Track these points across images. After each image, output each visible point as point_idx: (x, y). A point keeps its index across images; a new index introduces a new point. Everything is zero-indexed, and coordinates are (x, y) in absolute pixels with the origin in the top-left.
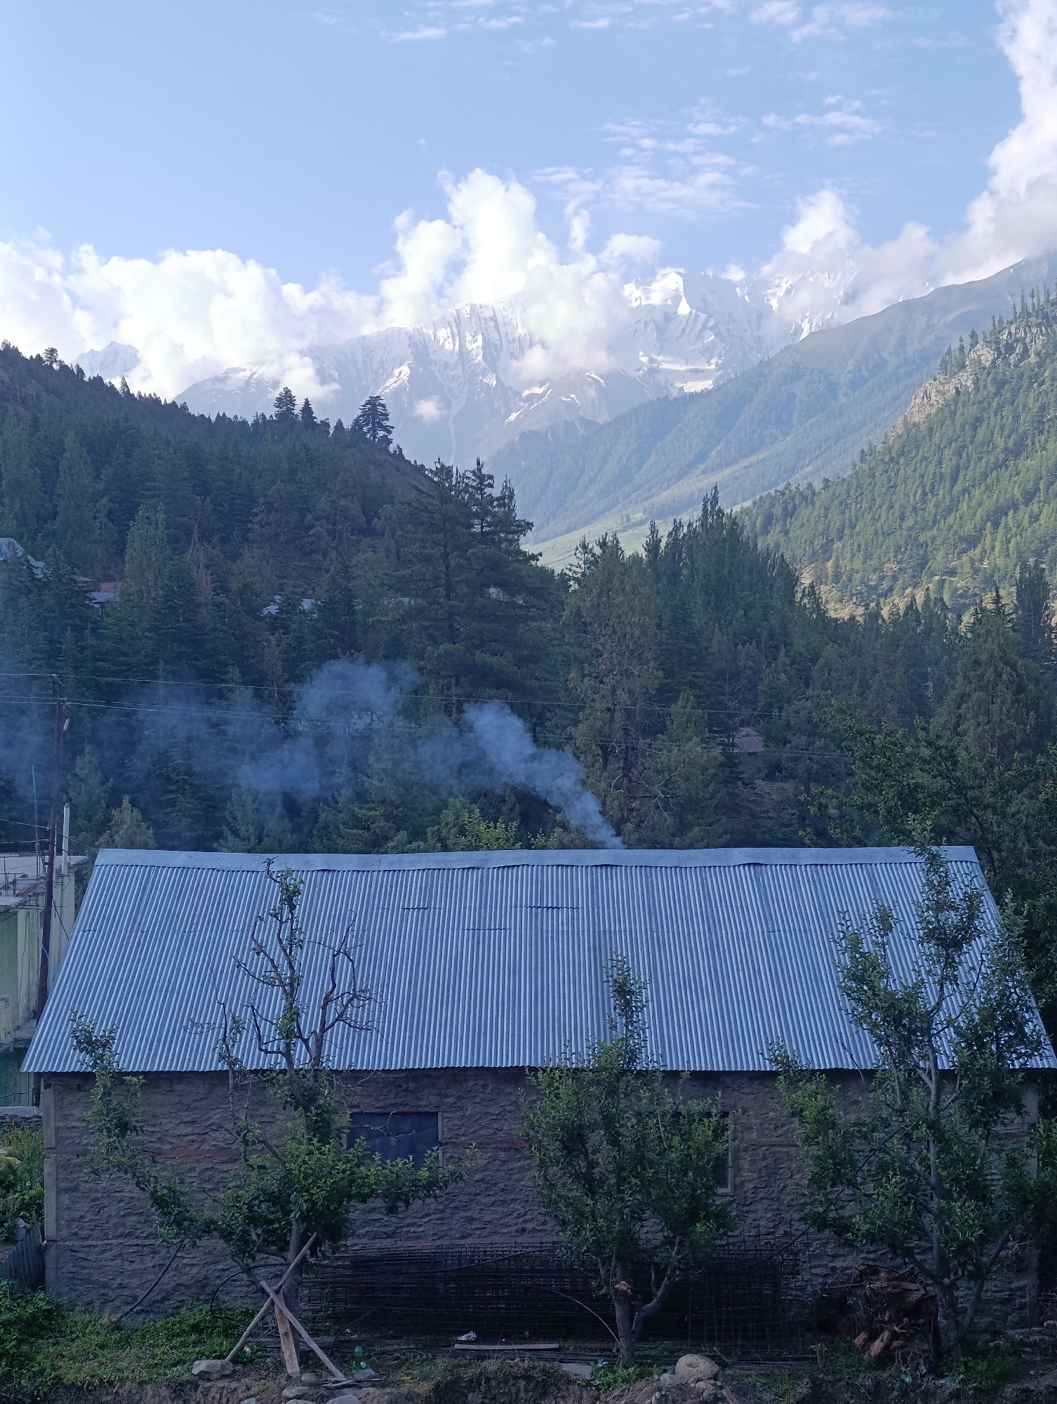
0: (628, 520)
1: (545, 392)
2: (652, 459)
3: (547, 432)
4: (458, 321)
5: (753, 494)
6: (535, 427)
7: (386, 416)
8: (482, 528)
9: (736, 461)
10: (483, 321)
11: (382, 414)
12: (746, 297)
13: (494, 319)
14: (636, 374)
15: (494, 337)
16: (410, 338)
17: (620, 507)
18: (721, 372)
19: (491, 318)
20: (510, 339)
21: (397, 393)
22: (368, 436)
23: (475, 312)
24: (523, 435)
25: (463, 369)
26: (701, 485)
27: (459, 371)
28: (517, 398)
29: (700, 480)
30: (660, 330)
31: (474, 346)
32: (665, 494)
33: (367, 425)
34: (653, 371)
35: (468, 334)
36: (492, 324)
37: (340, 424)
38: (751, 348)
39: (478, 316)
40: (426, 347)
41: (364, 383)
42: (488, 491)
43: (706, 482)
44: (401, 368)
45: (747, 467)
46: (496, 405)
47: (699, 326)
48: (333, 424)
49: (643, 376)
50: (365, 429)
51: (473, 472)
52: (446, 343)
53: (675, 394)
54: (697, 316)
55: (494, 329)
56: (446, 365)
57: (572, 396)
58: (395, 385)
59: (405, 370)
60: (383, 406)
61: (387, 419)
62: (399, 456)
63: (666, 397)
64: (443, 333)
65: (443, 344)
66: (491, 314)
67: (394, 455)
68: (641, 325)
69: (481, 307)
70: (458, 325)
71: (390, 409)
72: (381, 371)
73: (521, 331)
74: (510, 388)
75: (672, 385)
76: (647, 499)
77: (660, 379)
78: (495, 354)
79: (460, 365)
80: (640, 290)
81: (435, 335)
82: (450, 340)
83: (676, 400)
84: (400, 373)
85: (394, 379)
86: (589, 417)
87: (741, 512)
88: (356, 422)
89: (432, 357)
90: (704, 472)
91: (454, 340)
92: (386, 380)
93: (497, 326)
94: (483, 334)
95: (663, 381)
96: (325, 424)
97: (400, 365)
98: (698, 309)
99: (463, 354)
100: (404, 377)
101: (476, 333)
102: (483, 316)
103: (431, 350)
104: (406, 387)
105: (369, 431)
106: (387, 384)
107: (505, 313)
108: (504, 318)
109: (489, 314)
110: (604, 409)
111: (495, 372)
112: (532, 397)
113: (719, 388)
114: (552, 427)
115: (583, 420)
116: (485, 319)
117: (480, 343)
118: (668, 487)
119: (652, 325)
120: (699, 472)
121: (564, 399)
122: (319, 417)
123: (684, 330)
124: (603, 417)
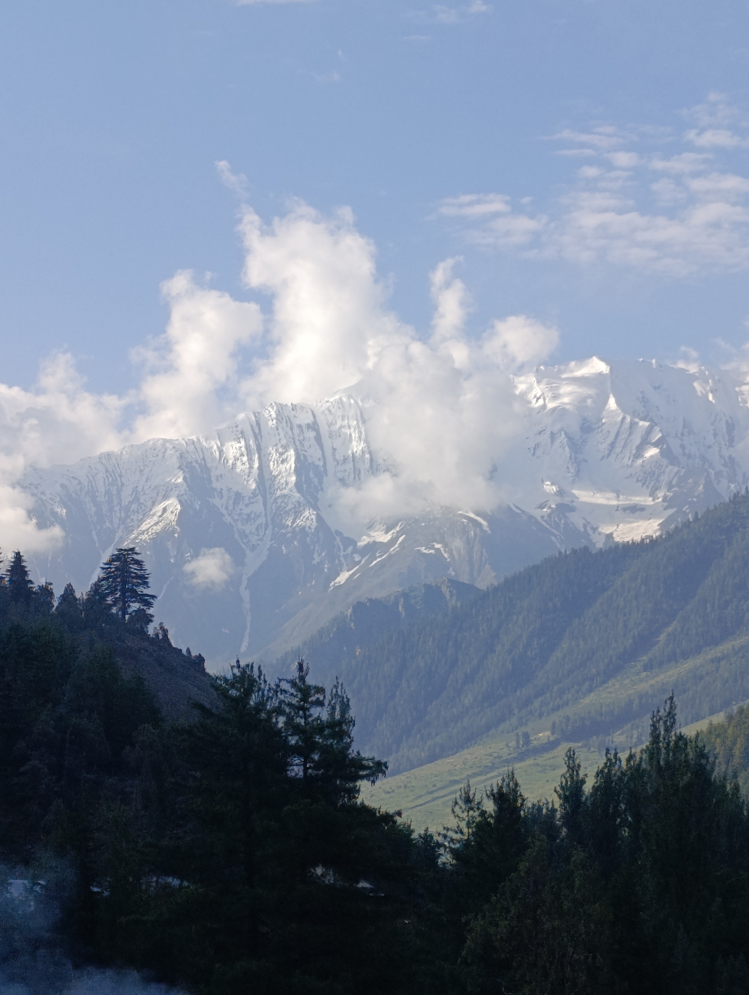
0: (527, 741)
1: (393, 541)
2: (565, 646)
3: (396, 602)
4: (257, 430)
5: (727, 704)
6: (379, 594)
7: (143, 580)
8: (306, 770)
9: (698, 650)
10: (296, 431)
11: (138, 577)
12: (711, 397)
13: (314, 426)
14: (538, 514)
15: (314, 454)
16: (181, 456)
17: (514, 721)
18: (671, 511)
19: (308, 426)
20: (339, 457)
21: (160, 540)
22: (114, 610)
23: (284, 414)
24: (359, 607)
25: (265, 504)
26: (644, 687)
27: (258, 507)
28: (350, 549)
29: (641, 680)
30: (576, 446)
31: (282, 467)
32: (586, 701)
33: (112, 593)
34: (565, 508)
35: (272, 451)
36: (311, 434)
37: (69, 591)
38: (719, 474)
39: (289, 421)
40: (206, 469)
41: (108, 524)
42: (315, 712)
43: (652, 682)
44: (167, 503)
45: (718, 660)
46: (317, 559)
47: (637, 440)
48: (58, 591)
49: (549, 515)
50: (109, 600)
51: (293, 684)
52: (239, 463)
53: (600, 544)
54: (633, 425)
55: (313, 442)
56: (238, 496)
57: (438, 546)
58: (158, 528)
59: (173, 505)
60: (138, 563)
61: (146, 583)
62: (162, 641)
63: (586, 549)
64: (233, 449)
65: (234, 465)
66: (309, 419)
67: (154, 641)
68: (546, 437)
69: (294, 407)
70: (257, 437)
71: (148, 566)
72: (134, 507)
73: (357, 447)
74: (338, 533)
75: (595, 529)
76: (556, 709)
77: (576, 520)
78: (316, 481)
79: (260, 498)
80: (543, 386)
81: (221, 451)
82: (245, 459)
83: (601, 553)
84: (165, 510)
85: (156, 519)
86: (465, 579)
87: (710, 732)
88: (97, 586)
89: (215, 485)
90: (648, 667)
91: (250, 460)
92: (141, 521)
93: (318, 438)
94: (296, 450)
95: (580, 524)
96: (46, 591)
97: (166, 497)
98: (634, 414)
99: (265, 479)
100: (171, 517)
101: (286, 448)
102: (296, 422)
103: (214, 474)
104: (174, 532)
105: (115, 603)
106: (144, 527)
107: (330, 418)
108: (330, 425)
109: (307, 419)
110: (487, 566)
111: (315, 508)
112: (373, 548)
113: (670, 536)
114: (405, 595)
115: (454, 583)
116: (300, 426)
117: (291, 464)
118: (590, 690)
119: (562, 437)
120: (639, 666)
121: (423, 550)
122: (37, 579)
123: (613, 445)
124: (486, 579)
